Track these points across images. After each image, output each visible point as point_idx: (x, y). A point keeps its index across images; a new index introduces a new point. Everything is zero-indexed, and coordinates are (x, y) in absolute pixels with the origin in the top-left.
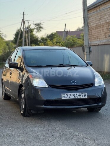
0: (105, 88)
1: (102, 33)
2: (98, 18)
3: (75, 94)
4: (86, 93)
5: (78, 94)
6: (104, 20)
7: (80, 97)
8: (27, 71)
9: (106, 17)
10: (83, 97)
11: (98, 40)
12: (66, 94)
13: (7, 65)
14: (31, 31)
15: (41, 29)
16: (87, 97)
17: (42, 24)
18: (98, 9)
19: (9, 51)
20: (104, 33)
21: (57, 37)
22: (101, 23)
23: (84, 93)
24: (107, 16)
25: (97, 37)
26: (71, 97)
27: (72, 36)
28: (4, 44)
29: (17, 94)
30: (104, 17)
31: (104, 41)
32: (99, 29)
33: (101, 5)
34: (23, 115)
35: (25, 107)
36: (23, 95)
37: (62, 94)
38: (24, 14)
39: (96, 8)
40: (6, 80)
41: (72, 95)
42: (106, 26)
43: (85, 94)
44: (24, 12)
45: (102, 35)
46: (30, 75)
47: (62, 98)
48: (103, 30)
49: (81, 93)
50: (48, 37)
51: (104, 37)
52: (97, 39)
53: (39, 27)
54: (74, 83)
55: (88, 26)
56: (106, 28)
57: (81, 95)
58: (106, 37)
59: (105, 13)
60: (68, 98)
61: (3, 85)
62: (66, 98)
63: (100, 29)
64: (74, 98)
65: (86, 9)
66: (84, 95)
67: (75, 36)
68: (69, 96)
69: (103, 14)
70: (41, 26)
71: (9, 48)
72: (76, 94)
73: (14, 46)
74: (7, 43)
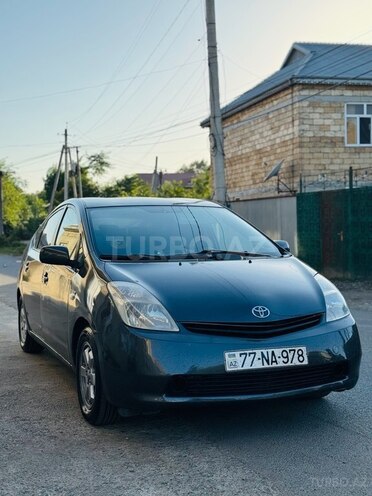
0: (354, 327)
1: (246, 174)
2: (234, 140)
3: (270, 351)
4: (304, 349)
5: (278, 352)
6: (250, 145)
7: (286, 360)
8: (101, 275)
9: (254, 138)
10: (296, 362)
11: (237, 189)
12: (241, 355)
13: (34, 253)
14: (83, 171)
15: (104, 168)
16: (306, 362)
17: (106, 155)
18: (235, 121)
19: (32, 216)
20: (250, 173)
21: (139, 185)
22: (244, 152)
23: (297, 349)
24: (258, 136)
25: (234, 183)
26: (258, 365)
27: (175, 181)
28: (24, 202)
29: (67, 346)
30: (251, 139)
31: (250, 192)
32: (237, 166)
33: (242, 111)
34: (92, 420)
35: (96, 394)
36: (89, 355)
37: (227, 354)
38: (66, 135)
39: (231, 119)
40: (30, 294)
41: (259, 355)
42: (255, 157)
43: (300, 353)
44: (66, 131)
45: (246, 179)
46: (114, 288)
47: (228, 369)
48: (247, 167)
49: (287, 350)
50: (119, 185)
51: (251, 182)
52: (235, 187)
53: (100, 162)
54: (261, 313)
55: (224, 155)
56: (254, 163)
57: (287, 357)
58: (255, 183)
59: (253, 129)
60: (247, 367)
61: (22, 310)
62: (240, 368)
63: (241, 166)
64: (266, 365)
65: (218, 114)
66: (296, 355)
67: (181, 182)
68: (249, 359)
69: (246, 131)
70: (105, 160)
71: (34, 211)
72: (273, 353)
73: (45, 206)
74: (30, 200)
